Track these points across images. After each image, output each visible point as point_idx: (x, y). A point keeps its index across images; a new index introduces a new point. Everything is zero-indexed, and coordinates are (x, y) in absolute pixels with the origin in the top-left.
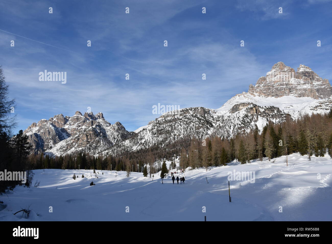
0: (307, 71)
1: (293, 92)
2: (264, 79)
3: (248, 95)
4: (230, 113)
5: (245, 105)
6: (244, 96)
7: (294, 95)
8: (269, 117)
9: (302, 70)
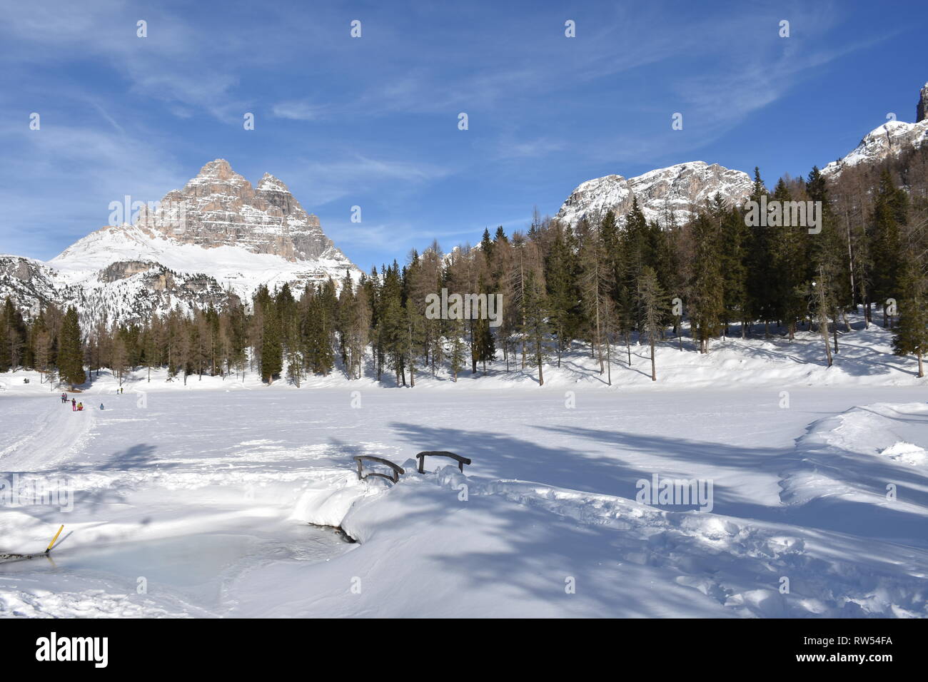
0: (277, 192)
1: (244, 240)
2: (180, 198)
3: (137, 231)
4: (98, 280)
5: (141, 267)
6: (127, 235)
7: (247, 247)
8: (194, 298)
9: (267, 187)
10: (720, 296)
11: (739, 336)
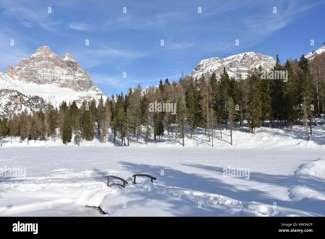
0: (71, 61)
1: (56, 81)
2: (27, 62)
3: (7, 76)
5: (8, 92)
6: (2, 78)
7: (57, 85)
8: (33, 106)
9: (66, 59)
10: (260, 110)
11: (268, 126)
